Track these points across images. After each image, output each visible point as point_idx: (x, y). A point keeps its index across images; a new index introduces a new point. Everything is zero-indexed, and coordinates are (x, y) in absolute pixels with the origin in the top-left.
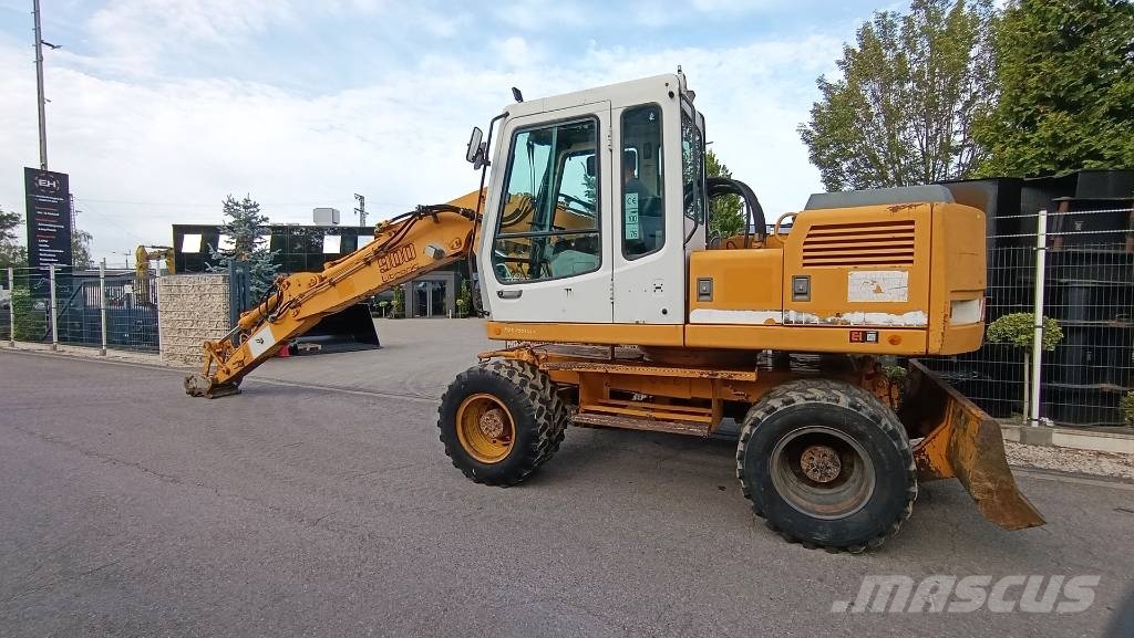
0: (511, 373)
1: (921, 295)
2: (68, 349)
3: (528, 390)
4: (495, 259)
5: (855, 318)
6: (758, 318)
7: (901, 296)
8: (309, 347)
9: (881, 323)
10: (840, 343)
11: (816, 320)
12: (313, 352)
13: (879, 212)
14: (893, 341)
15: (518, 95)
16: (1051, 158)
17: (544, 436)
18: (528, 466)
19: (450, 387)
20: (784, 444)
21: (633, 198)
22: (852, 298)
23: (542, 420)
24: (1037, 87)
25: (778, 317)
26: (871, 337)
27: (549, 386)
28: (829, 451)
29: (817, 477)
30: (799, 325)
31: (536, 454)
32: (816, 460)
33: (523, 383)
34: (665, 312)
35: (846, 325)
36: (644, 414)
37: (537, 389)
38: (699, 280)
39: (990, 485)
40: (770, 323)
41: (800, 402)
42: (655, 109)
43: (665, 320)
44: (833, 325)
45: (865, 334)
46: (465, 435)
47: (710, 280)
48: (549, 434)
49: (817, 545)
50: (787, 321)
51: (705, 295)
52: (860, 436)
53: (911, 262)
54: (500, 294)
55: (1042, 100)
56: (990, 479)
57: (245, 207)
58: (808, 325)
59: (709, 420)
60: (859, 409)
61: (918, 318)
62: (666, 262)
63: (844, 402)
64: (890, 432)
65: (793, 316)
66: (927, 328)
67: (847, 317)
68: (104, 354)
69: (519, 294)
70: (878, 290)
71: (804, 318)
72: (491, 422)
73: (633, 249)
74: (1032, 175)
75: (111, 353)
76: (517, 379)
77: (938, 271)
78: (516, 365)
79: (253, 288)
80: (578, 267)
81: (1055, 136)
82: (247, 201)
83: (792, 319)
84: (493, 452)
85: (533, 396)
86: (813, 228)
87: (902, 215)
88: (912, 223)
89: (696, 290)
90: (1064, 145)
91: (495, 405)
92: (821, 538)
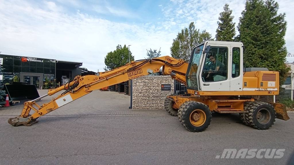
1: (277, 86)
5: (269, 89)
6: (254, 89)
7: (274, 86)
8: (15, 102)
9: (272, 90)
10: (267, 94)
11: (264, 90)
13: (271, 72)
14: (273, 93)
21: (234, 65)
22: (268, 86)
25: (257, 89)
29: (259, 117)
30: (261, 91)
32: (259, 114)
34: (240, 89)
35: (268, 91)
40: (256, 91)
41: (261, 104)
42: (239, 48)
44: (266, 91)
47: (246, 82)
49: (264, 129)
53: (275, 80)
58: (263, 91)
61: (276, 89)
62: (240, 78)
65: (261, 89)
66: (277, 91)
67: (268, 89)
70: (272, 85)
71: (262, 89)
72: (197, 116)
73: (234, 76)
77: (278, 82)
80: (220, 79)
83: (261, 90)
86: (264, 74)
87: (274, 73)
88: (276, 74)
89: (244, 84)
92: (264, 128)
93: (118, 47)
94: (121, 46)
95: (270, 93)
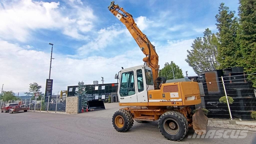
0: (123, 112)
1: (180, 96)
2: (50, 112)
3: (126, 115)
4: (120, 93)
5: (172, 100)
6: (159, 101)
7: (177, 96)
8: (92, 110)
9: (176, 101)
10: (170, 104)
12: (93, 111)
13: (173, 84)
14: (178, 104)
15: (123, 68)
16: (229, 65)
17: (129, 123)
18: (127, 128)
19: (114, 114)
20: (165, 122)
21: (139, 83)
22: (171, 97)
23: (128, 120)
24: (223, 52)
25: (161, 100)
26: (175, 103)
27: (130, 114)
28: (173, 123)
29: (172, 128)
30: (164, 102)
31: (127, 126)
32: (172, 125)
33: (125, 113)
34: (145, 100)
35: (171, 101)
36: (144, 118)
37: (128, 114)
38: (150, 95)
39: (196, 127)
40: (160, 101)
42: (141, 70)
43: (145, 102)
44: (169, 101)
45: (174, 103)
46: (116, 123)
47: (151, 95)
48: (130, 122)
49: (172, 140)
50: (162, 101)
51: (151, 98)
52: (176, 120)
53: (178, 91)
54: (121, 98)
55: (224, 54)
56: (196, 126)
57: (82, 83)
58: (165, 102)
59: (154, 118)
60: (175, 115)
61: (180, 100)
62: (144, 92)
63: (173, 114)
64: (180, 119)
65: (163, 100)
66: (182, 101)
67: (171, 100)
68: (56, 112)
69: (124, 98)
70: (174, 96)
71: (165, 100)
72: (121, 121)
73: (140, 91)
74: (227, 68)
75: (57, 112)
76: (124, 113)
77: (182, 92)
78: (125, 110)
79: (82, 99)
80: (132, 94)
81: (228, 61)
82: (82, 82)
84: (121, 126)
85: (127, 115)
86: (164, 86)
87: (176, 84)
88: (177, 85)
89: (149, 97)
90: (231, 62)
91: (121, 118)
93: (165, 65)
94: (168, 63)
95: (174, 104)
